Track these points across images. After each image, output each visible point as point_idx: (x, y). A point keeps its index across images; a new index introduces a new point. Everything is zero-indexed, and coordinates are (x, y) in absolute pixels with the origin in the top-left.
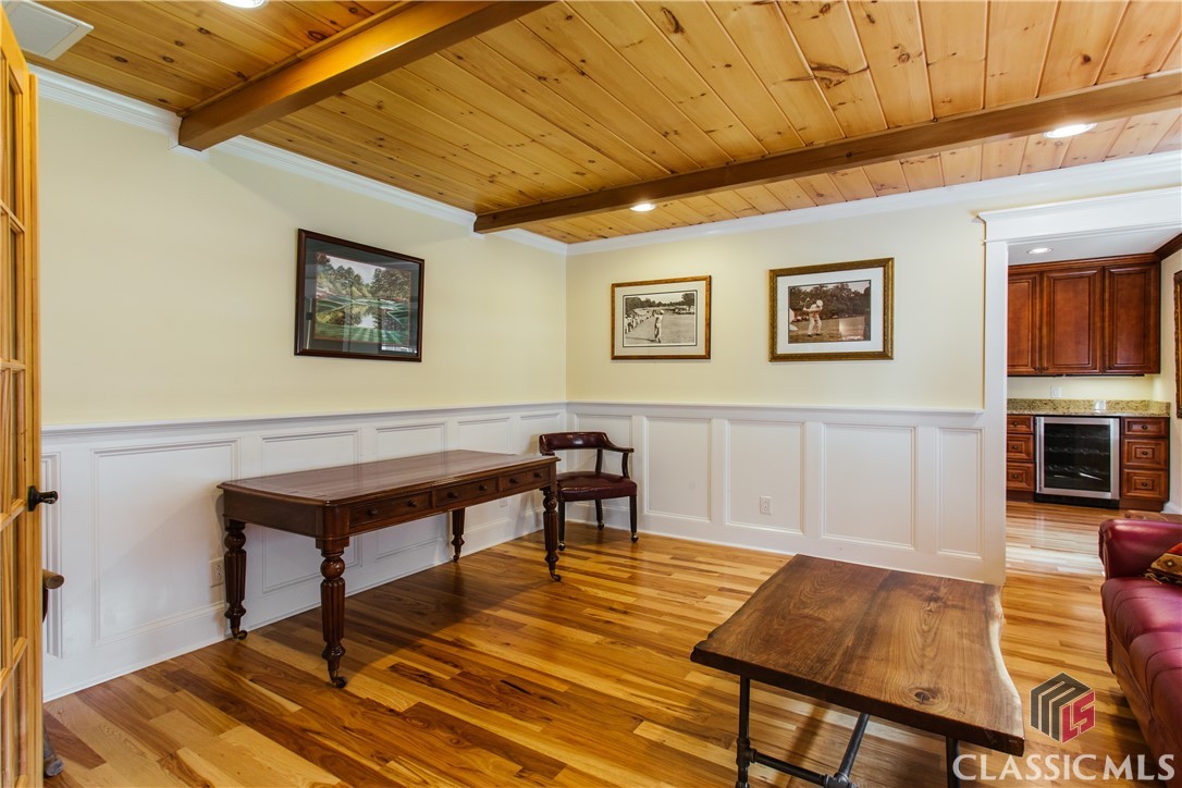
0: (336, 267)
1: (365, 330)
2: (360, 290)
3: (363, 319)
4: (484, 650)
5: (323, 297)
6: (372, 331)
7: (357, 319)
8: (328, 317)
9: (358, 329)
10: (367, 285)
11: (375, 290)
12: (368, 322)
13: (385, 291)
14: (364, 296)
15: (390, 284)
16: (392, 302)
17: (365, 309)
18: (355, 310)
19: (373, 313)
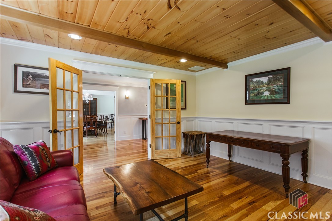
0: (255, 81)
1: (265, 96)
2: (263, 85)
3: (264, 93)
4: (221, 179)
5: (252, 90)
6: (268, 96)
7: (262, 93)
8: (253, 94)
9: (263, 96)
10: (265, 83)
11: (268, 84)
12: (266, 94)
13: (272, 83)
14: (265, 86)
15: (274, 80)
16: (275, 86)
17: (264, 90)
18: (262, 91)
19: (268, 91)
